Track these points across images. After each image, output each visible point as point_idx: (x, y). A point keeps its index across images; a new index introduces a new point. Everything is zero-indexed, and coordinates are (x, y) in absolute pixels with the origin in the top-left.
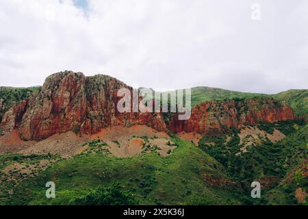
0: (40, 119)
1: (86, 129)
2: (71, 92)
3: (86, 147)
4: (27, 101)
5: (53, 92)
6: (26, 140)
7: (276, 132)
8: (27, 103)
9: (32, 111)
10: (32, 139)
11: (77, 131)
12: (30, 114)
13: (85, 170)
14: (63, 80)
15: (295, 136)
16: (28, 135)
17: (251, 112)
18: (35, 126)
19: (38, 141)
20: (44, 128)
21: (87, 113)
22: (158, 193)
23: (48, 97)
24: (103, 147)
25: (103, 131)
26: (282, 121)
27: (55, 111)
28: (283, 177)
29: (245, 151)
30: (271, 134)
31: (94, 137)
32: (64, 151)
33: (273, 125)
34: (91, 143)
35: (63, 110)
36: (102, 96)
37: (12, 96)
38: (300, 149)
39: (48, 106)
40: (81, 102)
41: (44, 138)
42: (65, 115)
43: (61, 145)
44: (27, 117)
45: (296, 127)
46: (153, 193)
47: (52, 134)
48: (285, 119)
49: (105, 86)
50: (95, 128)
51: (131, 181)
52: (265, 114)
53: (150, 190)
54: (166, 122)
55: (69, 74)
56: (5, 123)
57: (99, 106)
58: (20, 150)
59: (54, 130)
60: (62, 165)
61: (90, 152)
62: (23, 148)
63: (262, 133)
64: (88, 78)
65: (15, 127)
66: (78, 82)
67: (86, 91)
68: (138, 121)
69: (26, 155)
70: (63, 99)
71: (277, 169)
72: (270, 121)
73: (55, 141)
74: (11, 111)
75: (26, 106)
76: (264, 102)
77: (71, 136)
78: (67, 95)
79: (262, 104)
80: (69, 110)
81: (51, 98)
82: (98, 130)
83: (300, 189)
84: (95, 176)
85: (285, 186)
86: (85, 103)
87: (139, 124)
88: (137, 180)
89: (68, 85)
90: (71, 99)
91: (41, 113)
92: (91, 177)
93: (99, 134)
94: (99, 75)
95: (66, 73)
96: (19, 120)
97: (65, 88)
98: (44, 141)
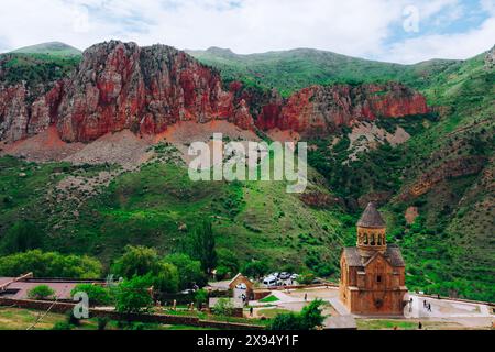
0: (84, 113)
1: (147, 127)
2: (122, 73)
3: (152, 153)
4: (62, 85)
5: (97, 74)
6: (69, 142)
7: (400, 130)
8: (62, 88)
9: (72, 102)
10: (77, 140)
11: (136, 129)
12: (70, 106)
13: (158, 187)
14: (111, 56)
15: (421, 139)
16: (71, 135)
17: (370, 101)
18: (79, 119)
19: (86, 143)
20: (91, 126)
21: (147, 104)
22: (247, 215)
23: (92, 81)
24: (174, 154)
25: (169, 128)
26: (410, 116)
27: (104, 101)
28: (395, 193)
29: (355, 159)
30: (392, 133)
31: (159, 139)
32: (124, 158)
33: (396, 121)
34: (156, 148)
35: (114, 99)
36: (165, 78)
37: (36, 75)
38: (422, 158)
39: (93, 94)
40: (138, 89)
41: (93, 139)
42: (117, 107)
43: (118, 149)
44: (65, 109)
45: (426, 124)
46: (240, 214)
47: (103, 134)
48: (413, 112)
49: (170, 64)
50: (159, 126)
51: (215, 200)
52: (388, 105)
53: (238, 212)
54: (254, 116)
55: (117, 47)
56: (36, 118)
57: (163, 93)
58: (66, 156)
59: (106, 128)
60: (128, 179)
61: (158, 161)
62: (69, 153)
63: (381, 132)
64: (143, 49)
65: (52, 124)
66: (131, 58)
67: (142, 70)
68: (215, 115)
69: (77, 164)
70: (112, 84)
71: (390, 183)
72: (393, 115)
73: (109, 145)
74: (42, 101)
75: (62, 93)
76: (389, 88)
77: (128, 137)
78: (118, 78)
79: (386, 90)
80: (123, 101)
81: (96, 83)
82: (164, 129)
83: (412, 208)
84: (171, 194)
85: (395, 205)
86: (142, 89)
87: (217, 119)
88: (222, 199)
89: (118, 63)
90: (123, 83)
91: (86, 105)
92: (166, 195)
93: (166, 134)
94: (158, 46)
95: (114, 44)
96: (54, 112)
97: (114, 68)
98: (94, 143)
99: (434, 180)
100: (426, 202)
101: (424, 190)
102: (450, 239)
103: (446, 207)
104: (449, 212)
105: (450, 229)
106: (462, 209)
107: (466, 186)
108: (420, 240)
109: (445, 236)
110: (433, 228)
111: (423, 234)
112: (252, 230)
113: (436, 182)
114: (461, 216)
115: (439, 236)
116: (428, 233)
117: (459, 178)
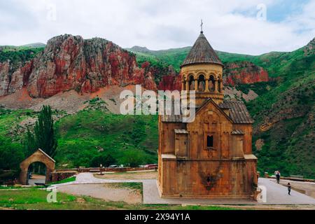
0: (45, 79)
1: (86, 88)
2: (71, 54)
3: (87, 104)
4: (32, 62)
5: (55, 54)
6: (34, 97)
7: (251, 92)
8: (32, 64)
9: (38, 72)
10: (40, 96)
11: (78, 90)
12: (36, 75)
13: (87, 125)
14: (63, 44)
15: (264, 98)
16: (36, 93)
17: (232, 74)
18: (41, 85)
19: (45, 98)
20: (49, 88)
21: (87, 74)
22: (146, 143)
23: (51, 59)
24: (102, 105)
25: (101, 89)
26: (258, 83)
27: (58, 72)
30: (246, 93)
31: (94, 96)
32: (69, 108)
33: (249, 86)
34: (91, 101)
35: (65, 71)
36: (99, 58)
37: (17, 57)
38: (266, 108)
39: (51, 67)
40: (81, 64)
41: (50, 96)
42: (67, 75)
43: (65, 102)
44: (33, 77)
45: (268, 88)
47: (57, 92)
48: (260, 81)
49: (102, 49)
50: (94, 88)
51: (125, 133)
52: (244, 76)
53: (140, 141)
54: (157, 83)
55: (69, 38)
56: (14, 82)
57: (98, 67)
58: (31, 106)
59: (58, 90)
60: (68, 120)
61: (90, 109)
62: (33, 104)
63: (239, 93)
64: (86, 40)
65: (24, 86)
66: (78, 45)
67: (85, 53)
68: (132, 82)
69: (37, 111)
70: (64, 61)
72: (247, 82)
73: (60, 99)
74: (18, 72)
75: (32, 67)
76: (244, 65)
77: (73, 94)
78: (68, 57)
79: (242, 67)
80: (71, 72)
81: (53, 60)
82: (97, 90)
83: (260, 140)
84: (96, 129)
86: (84, 65)
87: (132, 84)
88: (130, 133)
89: (69, 48)
90: (72, 61)
91: (46, 74)
92: (92, 130)
93: (98, 93)
94: (96, 38)
95: (67, 36)
96: (26, 79)
97: (66, 51)
98: (51, 98)
99: (274, 121)
100: (269, 136)
101: (268, 128)
102: (286, 160)
103: (283, 139)
104: (285, 142)
105: (287, 153)
106: (294, 140)
107: (296, 125)
108: (265, 161)
109: (283, 158)
110: (274, 153)
111: (268, 156)
112: (149, 152)
113: (276, 123)
114: (293, 144)
115: (279, 158)
116: (271, 156)
117: (291, 119)
